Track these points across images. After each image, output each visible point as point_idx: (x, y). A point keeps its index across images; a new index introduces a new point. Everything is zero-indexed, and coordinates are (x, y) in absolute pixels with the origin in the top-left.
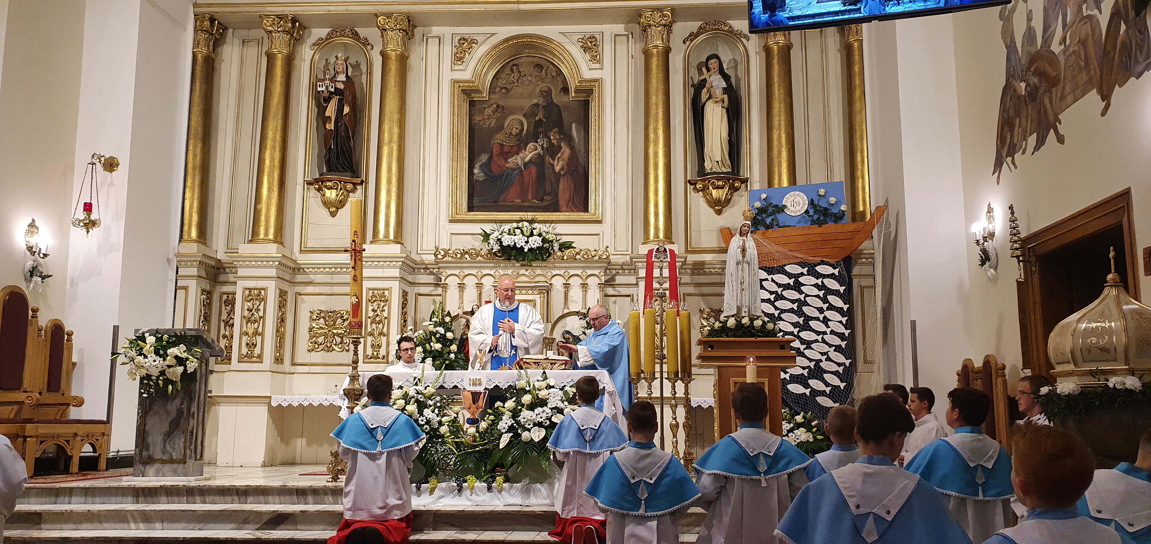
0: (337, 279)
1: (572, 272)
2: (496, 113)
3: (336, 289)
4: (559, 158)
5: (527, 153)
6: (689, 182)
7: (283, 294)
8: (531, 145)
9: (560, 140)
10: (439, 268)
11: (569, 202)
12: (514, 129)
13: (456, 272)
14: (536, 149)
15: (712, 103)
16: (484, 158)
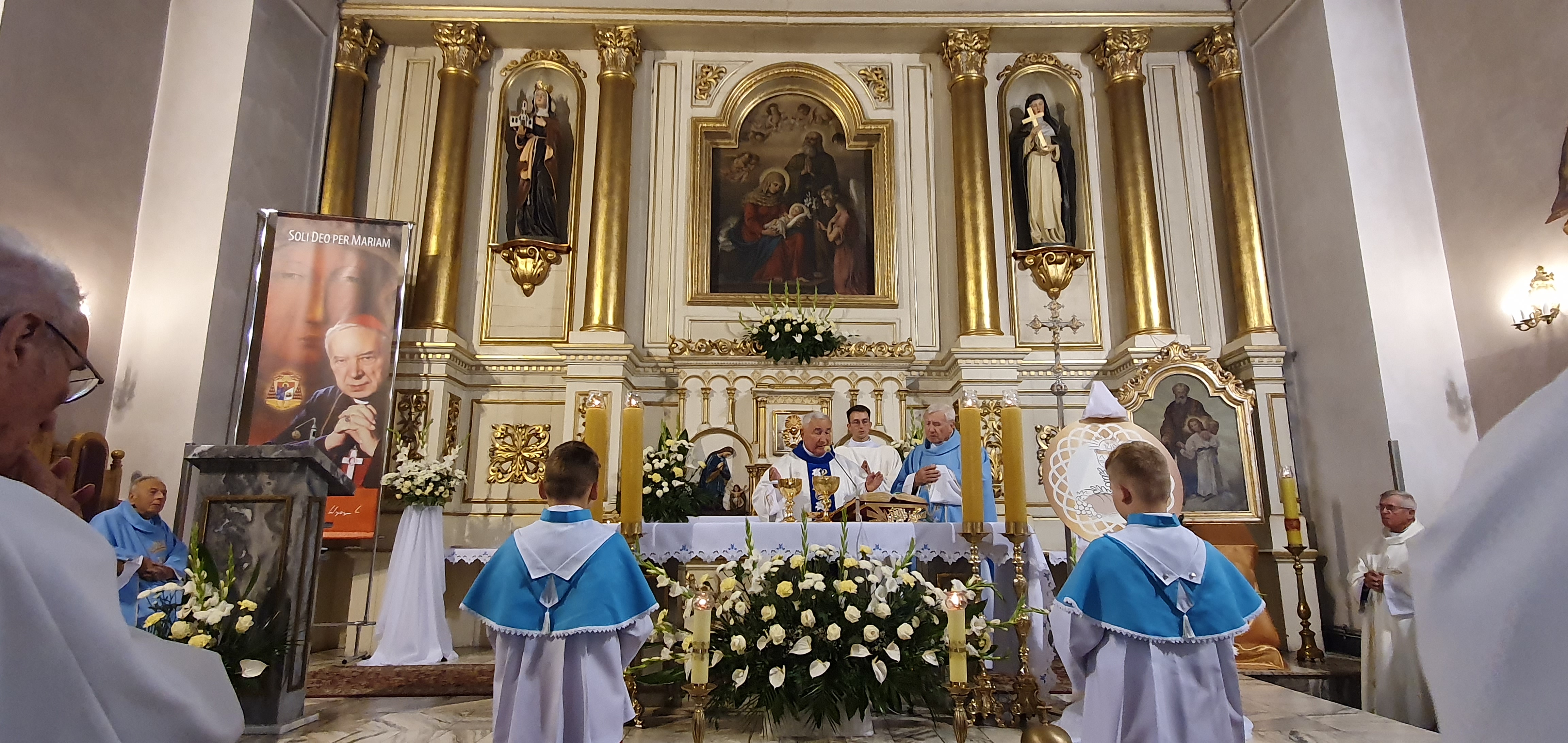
0: (531, 381)
1: (861, 373)
2: (749, 165)
3: (530, 396)
4: (833, 224)
5: (790, 216)
6: (1015, 255)
7: (454, 400)
8: (795, 207)
9: (834, 201)
10: (674, 368)
11: (847, 280)
12: (772, 185)
13: (699, 372)
14: (803, 212)
15: (1040, 155)
16: (732, 222)
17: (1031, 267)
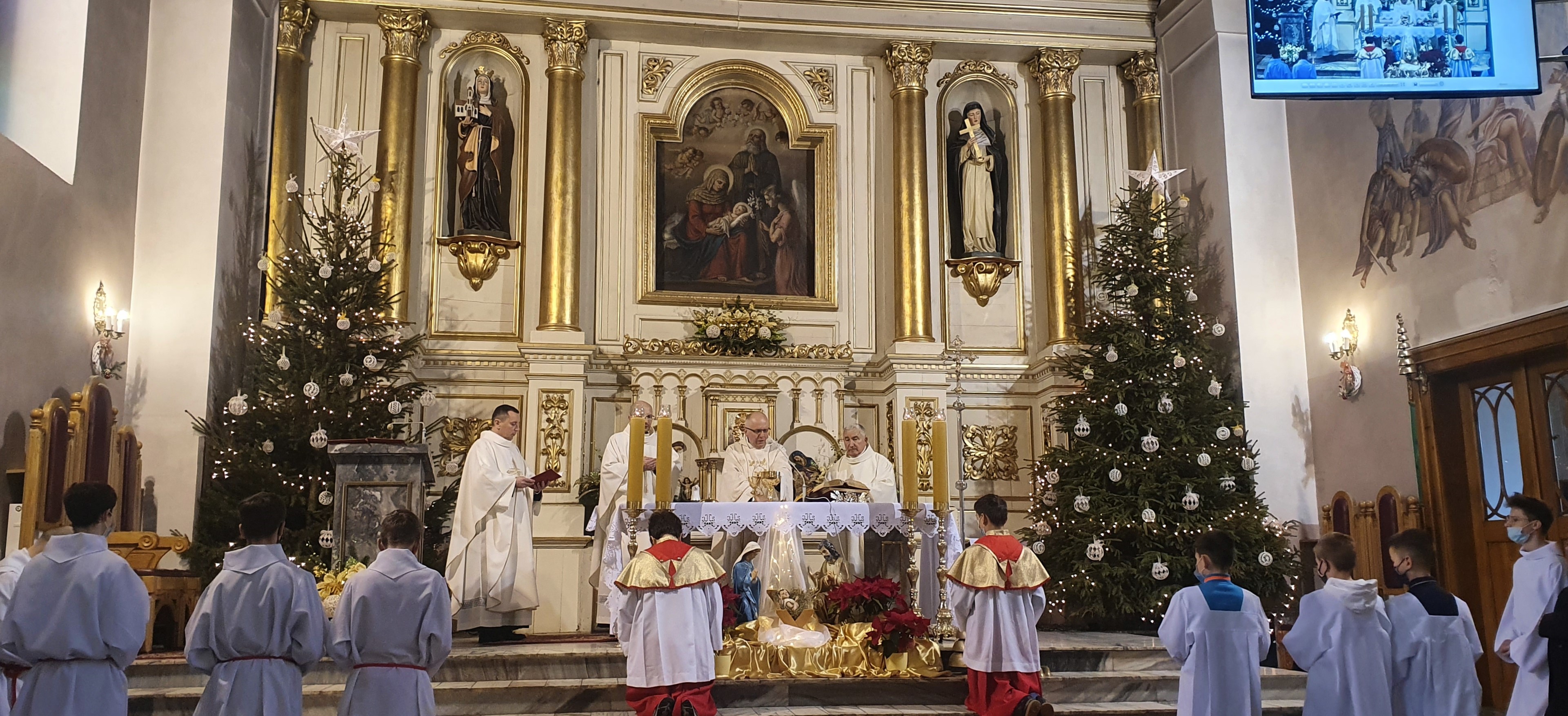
1: (803, 374)
2: (693, 161)
3: (481, 391)
4: (775, 224)
5: (733, 215)
8: (739, 206)
9: (776, 201)
10: (627, 365)
11: (789, 281)
12: (716, 183)
13: (651, 370)
14: (746, 211)
15: (974, 164)
16: (677, 219)
17: (962, 274)
